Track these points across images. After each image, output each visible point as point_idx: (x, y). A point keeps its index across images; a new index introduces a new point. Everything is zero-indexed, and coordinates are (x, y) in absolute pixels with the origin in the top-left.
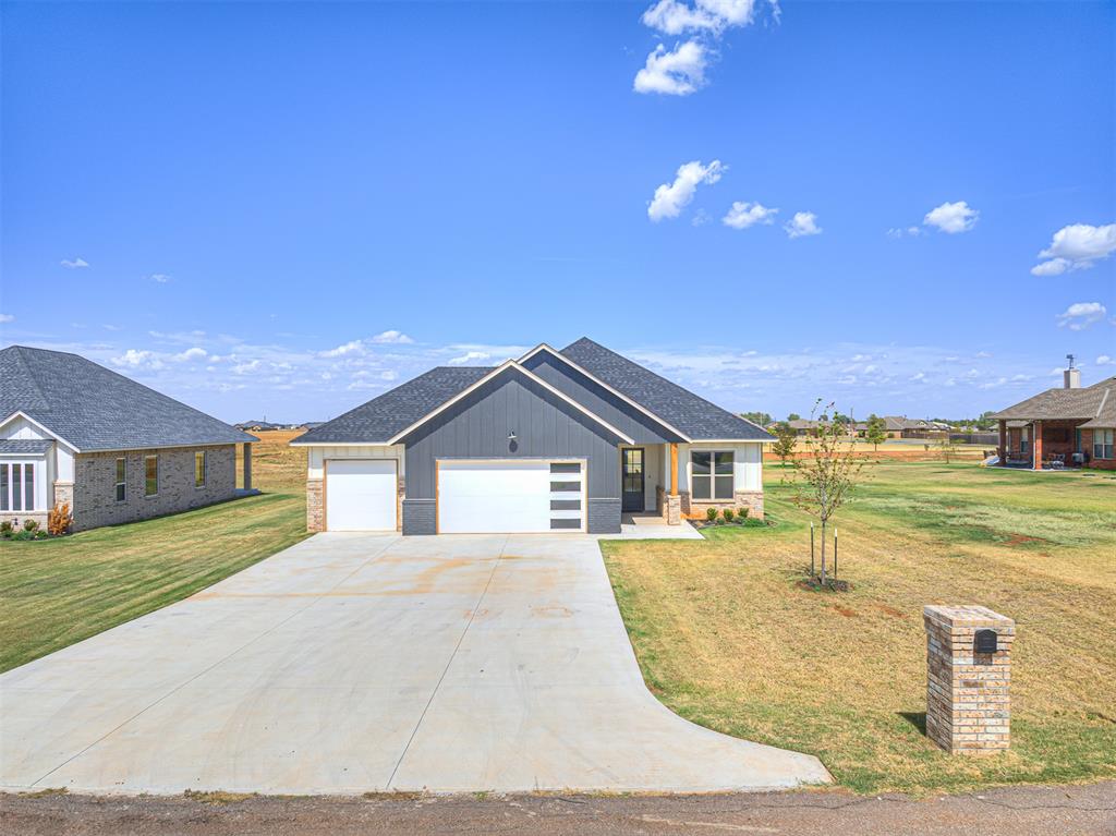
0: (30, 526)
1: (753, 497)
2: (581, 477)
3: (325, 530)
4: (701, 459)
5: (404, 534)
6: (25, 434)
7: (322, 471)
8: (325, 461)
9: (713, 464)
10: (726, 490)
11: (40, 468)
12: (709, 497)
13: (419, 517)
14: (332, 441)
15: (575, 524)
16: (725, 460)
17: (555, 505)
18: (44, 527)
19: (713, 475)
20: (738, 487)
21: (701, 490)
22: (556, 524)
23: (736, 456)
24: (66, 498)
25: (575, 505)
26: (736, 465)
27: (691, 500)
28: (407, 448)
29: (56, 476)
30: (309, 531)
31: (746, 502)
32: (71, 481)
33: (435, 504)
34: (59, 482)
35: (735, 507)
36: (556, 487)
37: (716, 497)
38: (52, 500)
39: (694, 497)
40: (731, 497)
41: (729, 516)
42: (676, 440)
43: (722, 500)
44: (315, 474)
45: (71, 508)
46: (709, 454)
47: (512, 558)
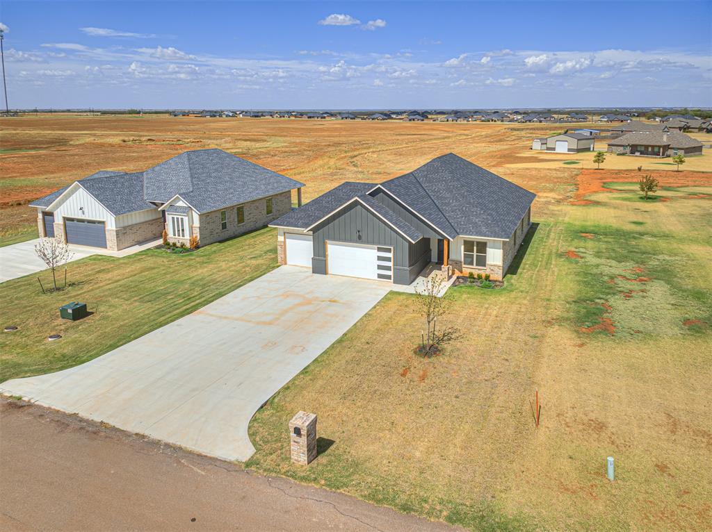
0: (183, 245)
1: (496, 268)
2: (391, 255)
3: (286, 264)
4: (469, 245)
5: (313, 273)
6: (180, 204)
7: (283, 237)
8: (284, 233)
9: (475, 248)
10: (482, 262)
11: (186, 219)
12: (473, 265)
13: (320, 266)
15: (388, 277)
16: (482, 247)
17: (380, 267)
18: (188, 245)
19: (475, 254)
20: (489, 261)
22: (380, 276)
23: (488, 244)
24: (197, 233)
25: (388, 268)
26: (488, 249)
27: (464, 266)
28: (313, 233)
29: (193, 223)
30: (279, 264)
31: (492, 270)
32: (198, 226)
33: (326, 261)
34: (194, 225)
35: (484, 272)
36: (380, 258)
37: (477, 265)
38: (191, 233)
39: (465, 264)
40: (485, 266)
41: (479, 277)
43: (479, 267)
44: (281, 238)
45: (199, 237)
46: (473, 242)
47: (334, 301)
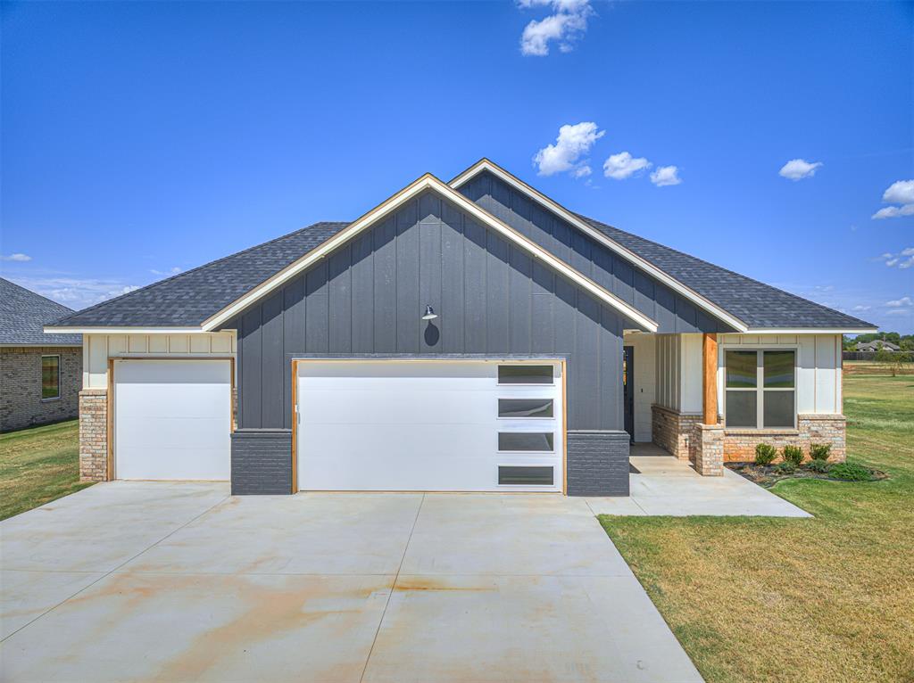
1: (827, 425)
2: (555, 392)
3: (111, 477)
4: (740, 363)
5: (233, 493)
7: (105, 377)
8: (111, 361)
9: (760, 371)
10: (782, 413)
12: (754, 425)
14: (116, 325)
15: (542, 476)
16: (782, 364)
17: (508, 442)
19: (760, 389)
20: (803, 409)
21: (740, 413)
22: (508, 476)
23: (799, 358)
25: (545, 442)
26: (800, 372)
27: (725, 430)
28: (241, 336)
30: (83, 480)
31: (816, 434)
33: (291, 438)
35: (803, 442)
36: (508, 408)
37: (766, 425)
39: (728, 425)
40: (792, 425)
41: (793, 456)
43: (778, 430)
44: (94, 382)
46: (753, 353)
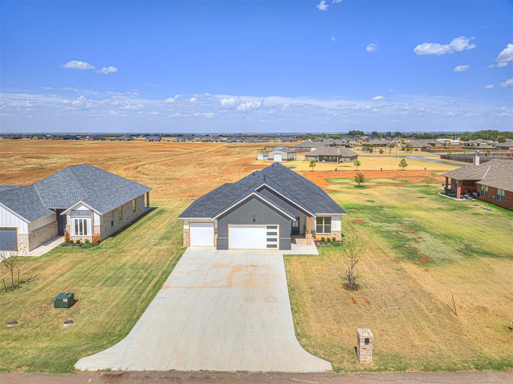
0: (87, 242)
1: (337, 233)
2: (277, 231)
3: (190, 246)
4: (319, 220)
5: (217, 249)
6: (82, 208)
7: (188, 226)
8: (189, 222)
9: (324, 221)
10: (328, 230)
11: (89, 221)
12: (322, 232)
13: (222, 244)
14: (192, 217)
15: (275, 246)
16: (328, 220)
17: (268, 240)
18: (91, 241)
19: (324, 225)
20: (332, 229)
21: (319, 230)
22: (268, 246)
23: (332, 219)
24: (98, 231)
25: (276, 240)
26: (332, 221)
27: (316, 234)
28: (218, 221)
29: (94, 223)
30: (184, 246)
31: (335, 235)
32: (99, 224)
33: (228, 239)
34: (95, 224)
35: (331, 236)
36: (268, 234)
37: (325, 232)
38: (93, 231)
39: (317, 232)
40: (330, 232)
41: (329, 240)
42: (310, 216)
43: (327, 234)
44: (186, 227)
45: (99, 234)
46: (322, 217)
47: (255, 266)
